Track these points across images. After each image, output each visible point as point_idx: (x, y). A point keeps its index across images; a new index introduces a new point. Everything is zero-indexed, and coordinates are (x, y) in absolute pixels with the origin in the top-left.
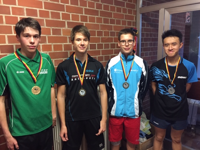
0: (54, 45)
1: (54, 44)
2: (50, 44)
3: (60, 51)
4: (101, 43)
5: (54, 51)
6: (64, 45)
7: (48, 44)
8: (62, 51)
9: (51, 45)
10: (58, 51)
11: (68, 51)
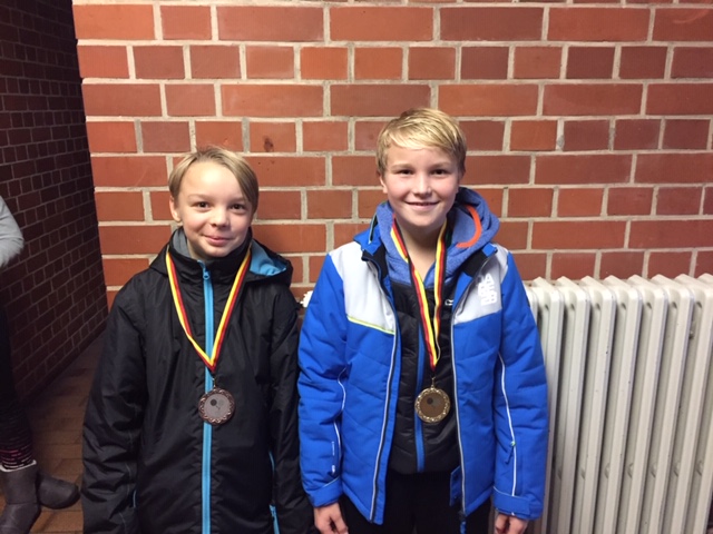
0: (357, 50)
1: (359, 44)
2: (341, 44)
3: (388, 82)
4: (650, 42)
5: (356, 78)
6: (412, 50)
7: (328, 43)
8: (396, 83)
9: (343, 51)
10: (377, 82)
11: (430, 83)
